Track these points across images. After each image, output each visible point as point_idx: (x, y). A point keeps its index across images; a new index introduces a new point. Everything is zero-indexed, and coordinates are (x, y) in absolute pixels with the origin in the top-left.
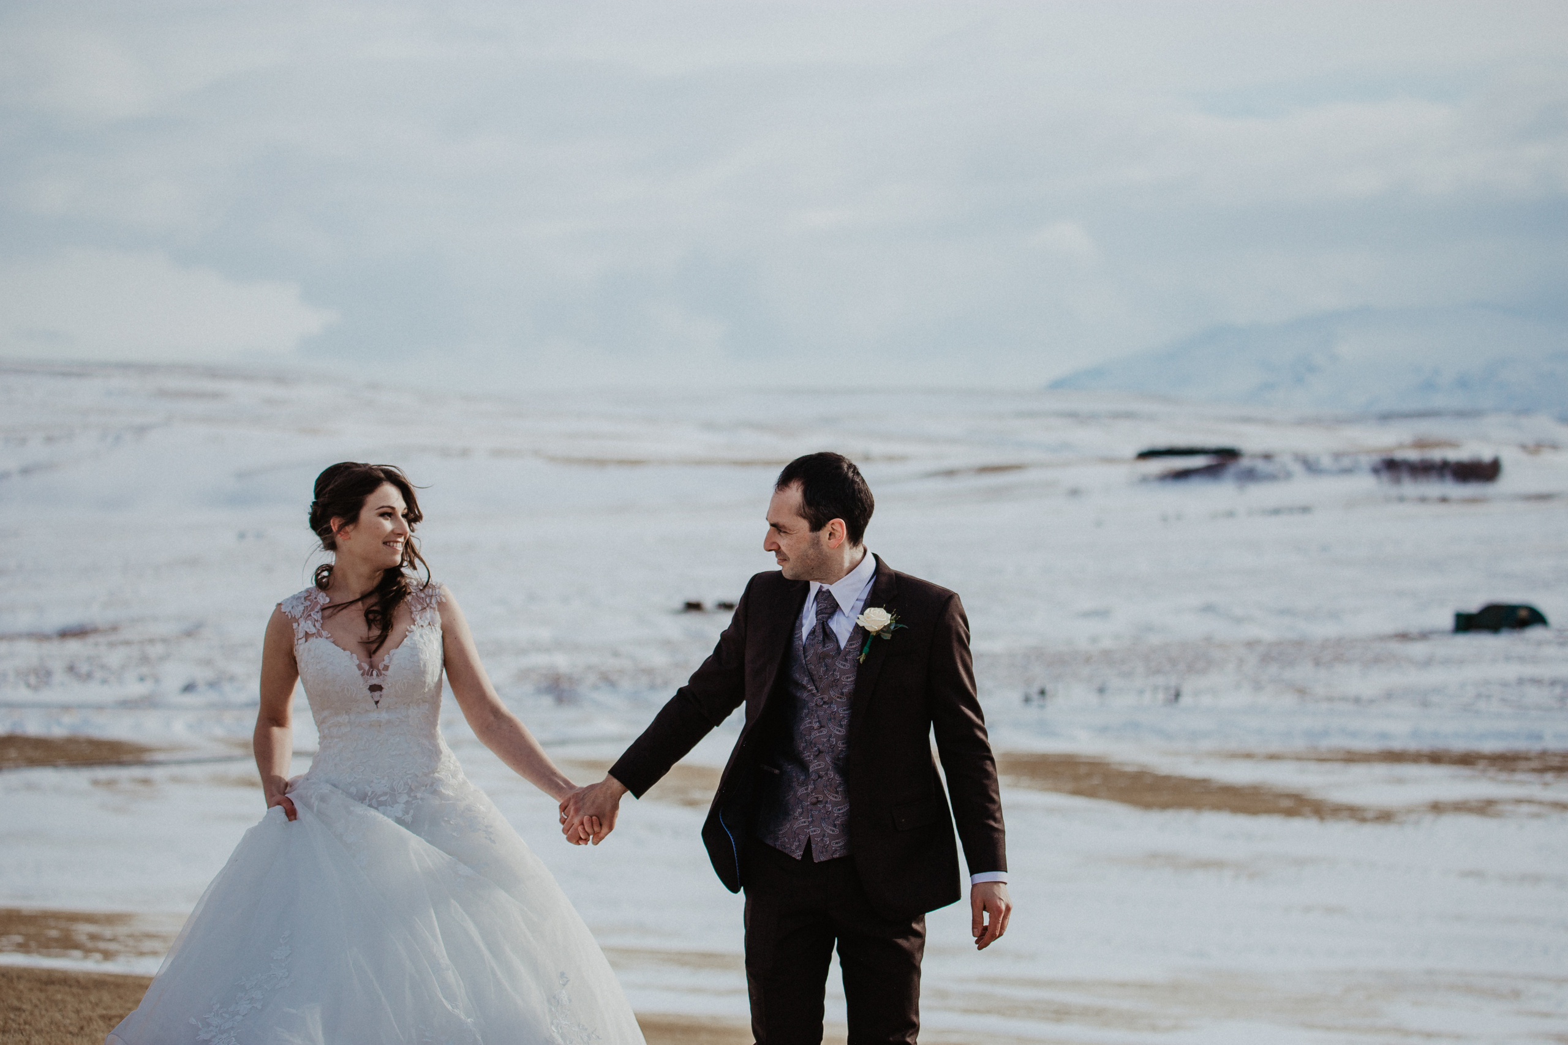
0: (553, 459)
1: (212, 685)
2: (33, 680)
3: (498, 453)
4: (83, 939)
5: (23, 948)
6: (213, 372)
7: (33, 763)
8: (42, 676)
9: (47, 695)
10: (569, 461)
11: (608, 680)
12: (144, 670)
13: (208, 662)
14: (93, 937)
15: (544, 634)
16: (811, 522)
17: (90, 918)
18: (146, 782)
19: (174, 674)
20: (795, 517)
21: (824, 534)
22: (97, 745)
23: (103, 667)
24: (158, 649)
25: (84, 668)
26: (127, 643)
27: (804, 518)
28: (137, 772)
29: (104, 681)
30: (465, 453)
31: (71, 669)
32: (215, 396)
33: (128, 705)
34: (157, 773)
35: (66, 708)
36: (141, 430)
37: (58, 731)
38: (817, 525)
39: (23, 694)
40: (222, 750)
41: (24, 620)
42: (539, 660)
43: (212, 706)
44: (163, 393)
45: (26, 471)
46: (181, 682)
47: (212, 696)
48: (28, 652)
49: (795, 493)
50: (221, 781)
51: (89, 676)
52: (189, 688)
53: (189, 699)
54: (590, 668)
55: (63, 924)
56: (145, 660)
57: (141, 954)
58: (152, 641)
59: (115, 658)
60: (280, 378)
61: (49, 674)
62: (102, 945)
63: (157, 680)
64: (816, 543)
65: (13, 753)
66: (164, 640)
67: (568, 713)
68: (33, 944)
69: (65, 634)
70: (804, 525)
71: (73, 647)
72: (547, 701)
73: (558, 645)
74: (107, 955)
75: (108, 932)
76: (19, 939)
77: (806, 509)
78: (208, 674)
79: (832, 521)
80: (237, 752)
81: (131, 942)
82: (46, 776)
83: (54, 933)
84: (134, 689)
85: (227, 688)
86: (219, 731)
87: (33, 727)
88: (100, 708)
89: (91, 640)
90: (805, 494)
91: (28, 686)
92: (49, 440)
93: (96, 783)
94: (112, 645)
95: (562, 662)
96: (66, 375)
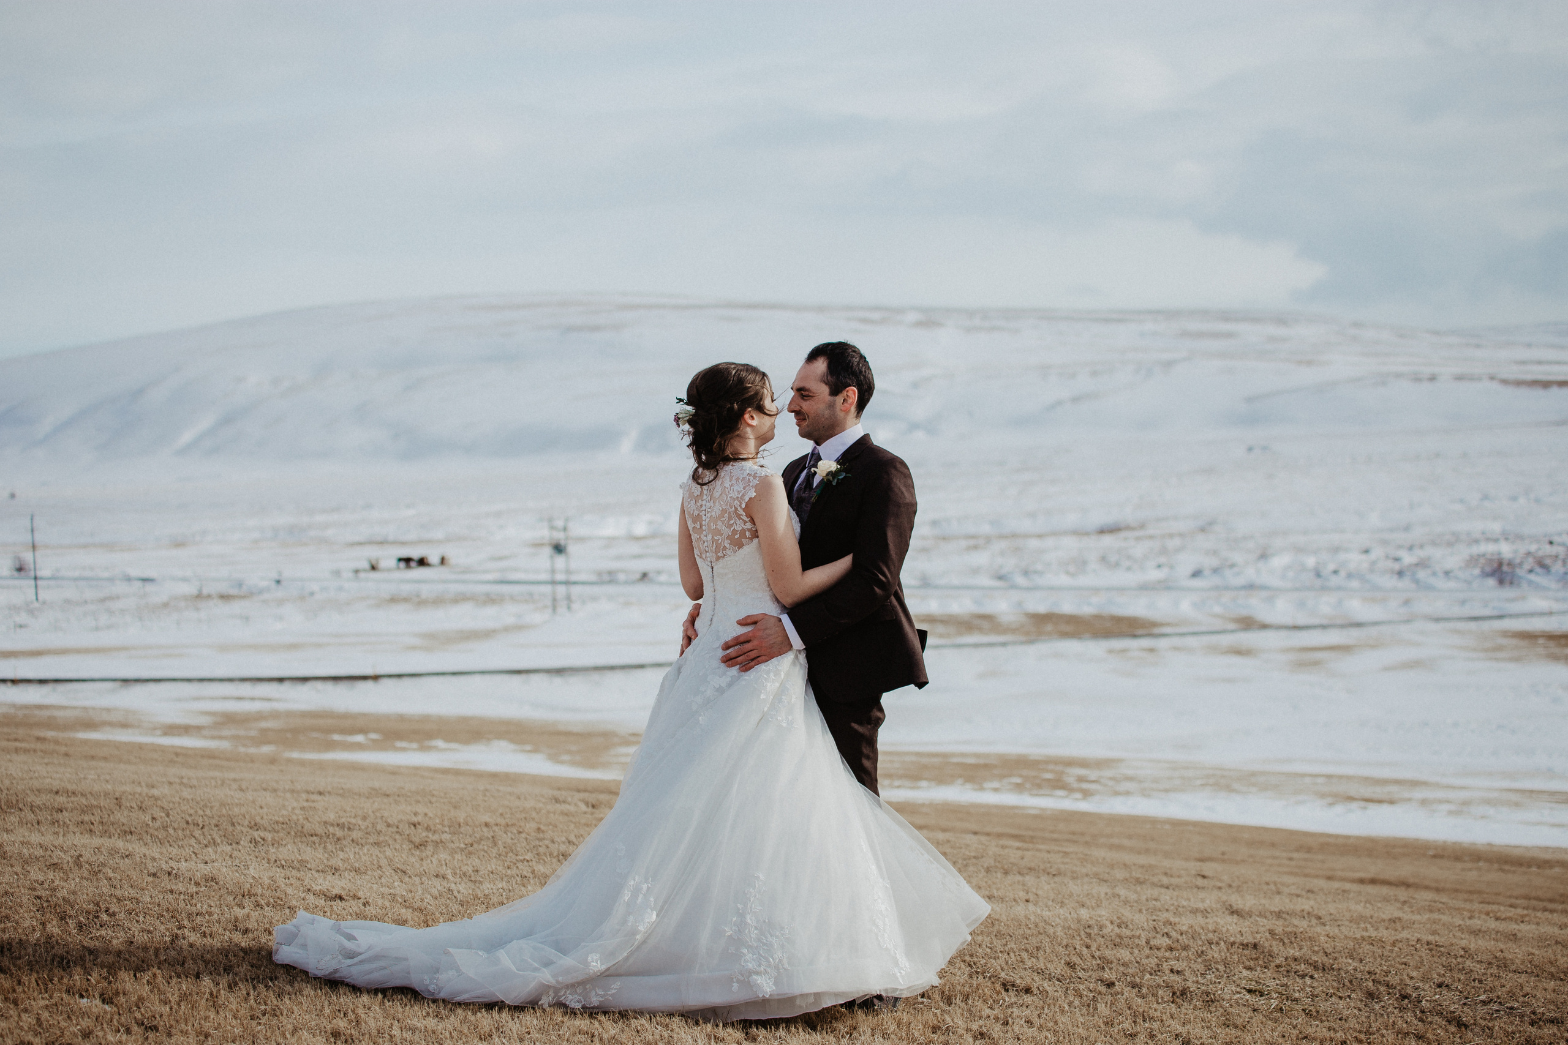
0: (1505, 382)
1: (1215, 571)
2: (1072, 569)
3: (1459, 378)
4: (1070, 780)
5: (1019, 788)
6: (1226, 316)
7: (1065, 635)
8: (1080, 564)
9: (1084, 581)
10: (1519, 383)
11: (1543, 565)
12: (1163, 560)
13: (1215, 553)
14: (1081, 779)
15: (1496, 527)
16: (830, 388)
17: (1083, 763)
18: (1152, 650)
19: (1187, 562)
20: (819, 383)
21: (839, 399)
22: (1118, 620)
23: (1129, 557)
24: (1172, 544)
25: (1113, 558)
26: (1151, 537)
27: (826, 384)
28: (1146, 643)
29: (1129, 569)
30: (1433, 378)
31: (1103, 559)
32: (1229, 335)
33: (1145, 588)
34: (1162, 643)
35: (1096, 590)
36: (1169, 364)
37: (1087, 610)
38: (835, 391)
39: (1064, 580)
40: (1219, 624)
41: (1072, 520)
42: (1489, 548)
43: (1216, 588)
44: (1185, 334)
45: (1076, 400)
46: (1190, 570)
47: (1216, 580)
48: (1070, 544)
49: (821, 365)
50: (1214, 650)
51: (1117, 565)
52: (1196, 574)
53: (1197, 583)
54: (1529, 554)
55: (1059, 768)
56: (1164, 551)
57: (1117, 793)
58: (1171, 536)
59: (1139, 550)
60: (1281, 320)
61: (1085, 563)
62: (1085, 786)
63: (1172, 567)
64: (832, 406)
65: (1049, 627)
66: (1181, 535)
67: (1508, 592)
68: (1028, 786)
69: (1102, 531)
70: (824, 390)
71: (1108, 540)
72: (1491, 582)
73: (1506, 537)
74: (1086, 794)
75: (1092, 774)
76: (1018, 780)
77: (829, 378)
78: (1214, 562)
79: (847, 389)
80: (1232, 626)
81: (1111, 783)
82: (1072, 646)
83: (1049, 776)
84: (1154, 575)
85: (1228, 573)
86: (1217, 609)
87: (1068, 607)
88: (1121, 590)
89: (1122, 534)
90: (829, 367)
91: (1068, 573)
92: (1094, 374)
93: (1111, 651)
94: (1138, 539)
95: (1506, 550)
96: (1107, 321)
